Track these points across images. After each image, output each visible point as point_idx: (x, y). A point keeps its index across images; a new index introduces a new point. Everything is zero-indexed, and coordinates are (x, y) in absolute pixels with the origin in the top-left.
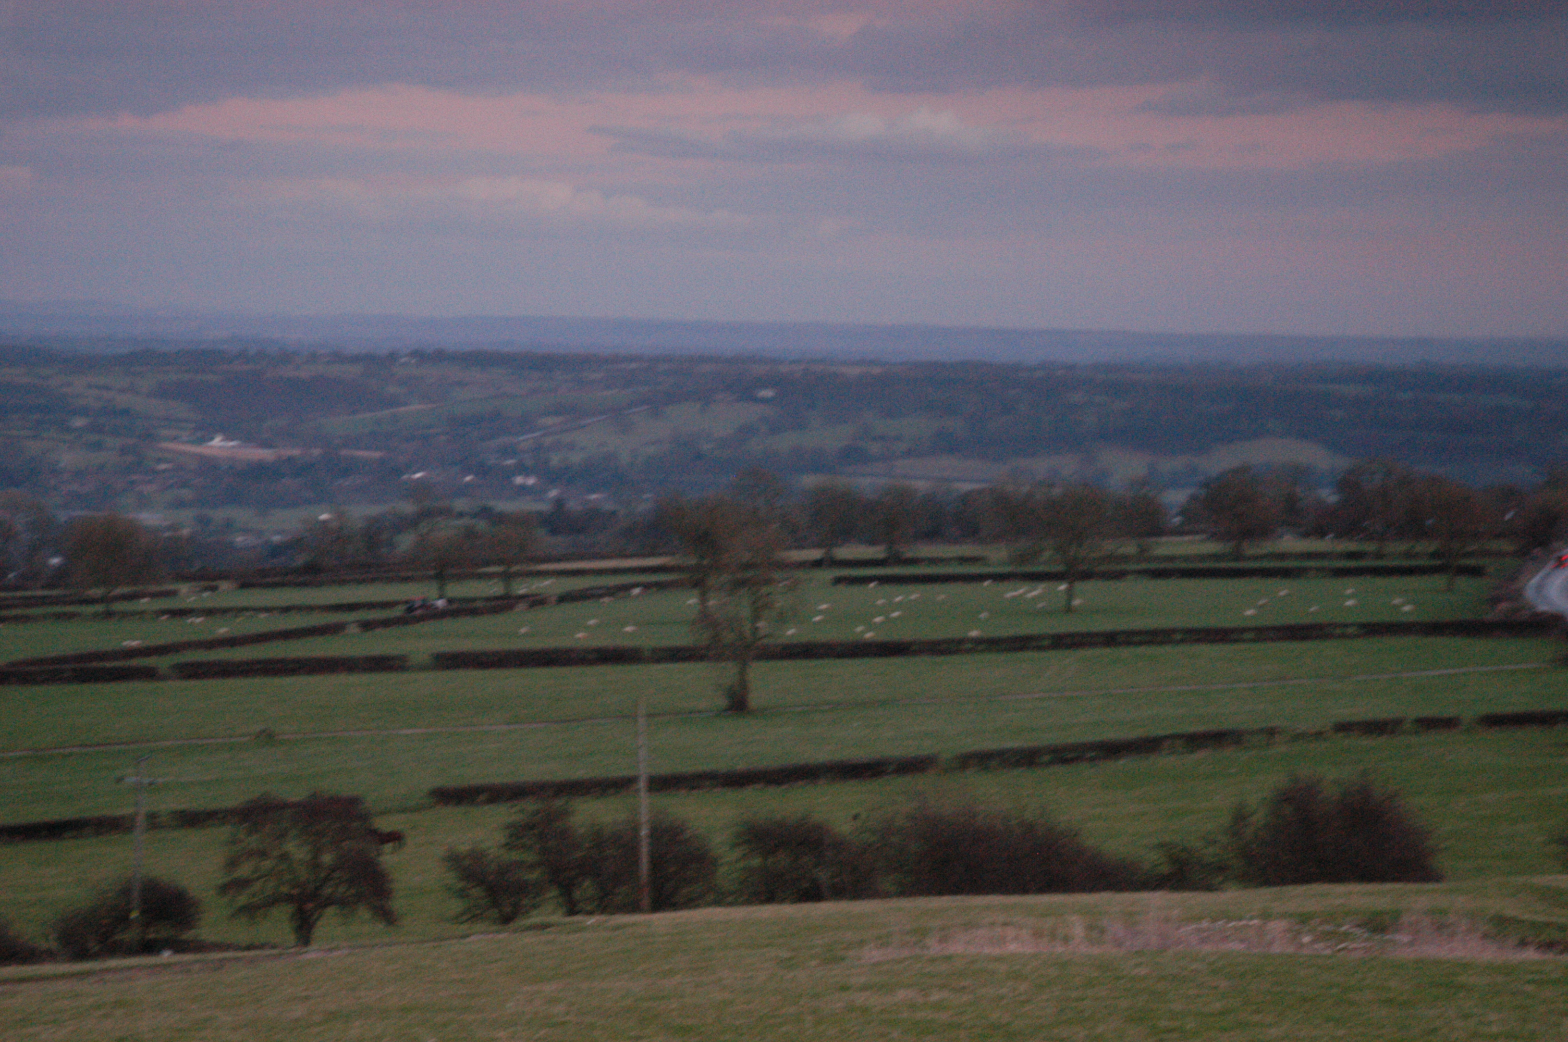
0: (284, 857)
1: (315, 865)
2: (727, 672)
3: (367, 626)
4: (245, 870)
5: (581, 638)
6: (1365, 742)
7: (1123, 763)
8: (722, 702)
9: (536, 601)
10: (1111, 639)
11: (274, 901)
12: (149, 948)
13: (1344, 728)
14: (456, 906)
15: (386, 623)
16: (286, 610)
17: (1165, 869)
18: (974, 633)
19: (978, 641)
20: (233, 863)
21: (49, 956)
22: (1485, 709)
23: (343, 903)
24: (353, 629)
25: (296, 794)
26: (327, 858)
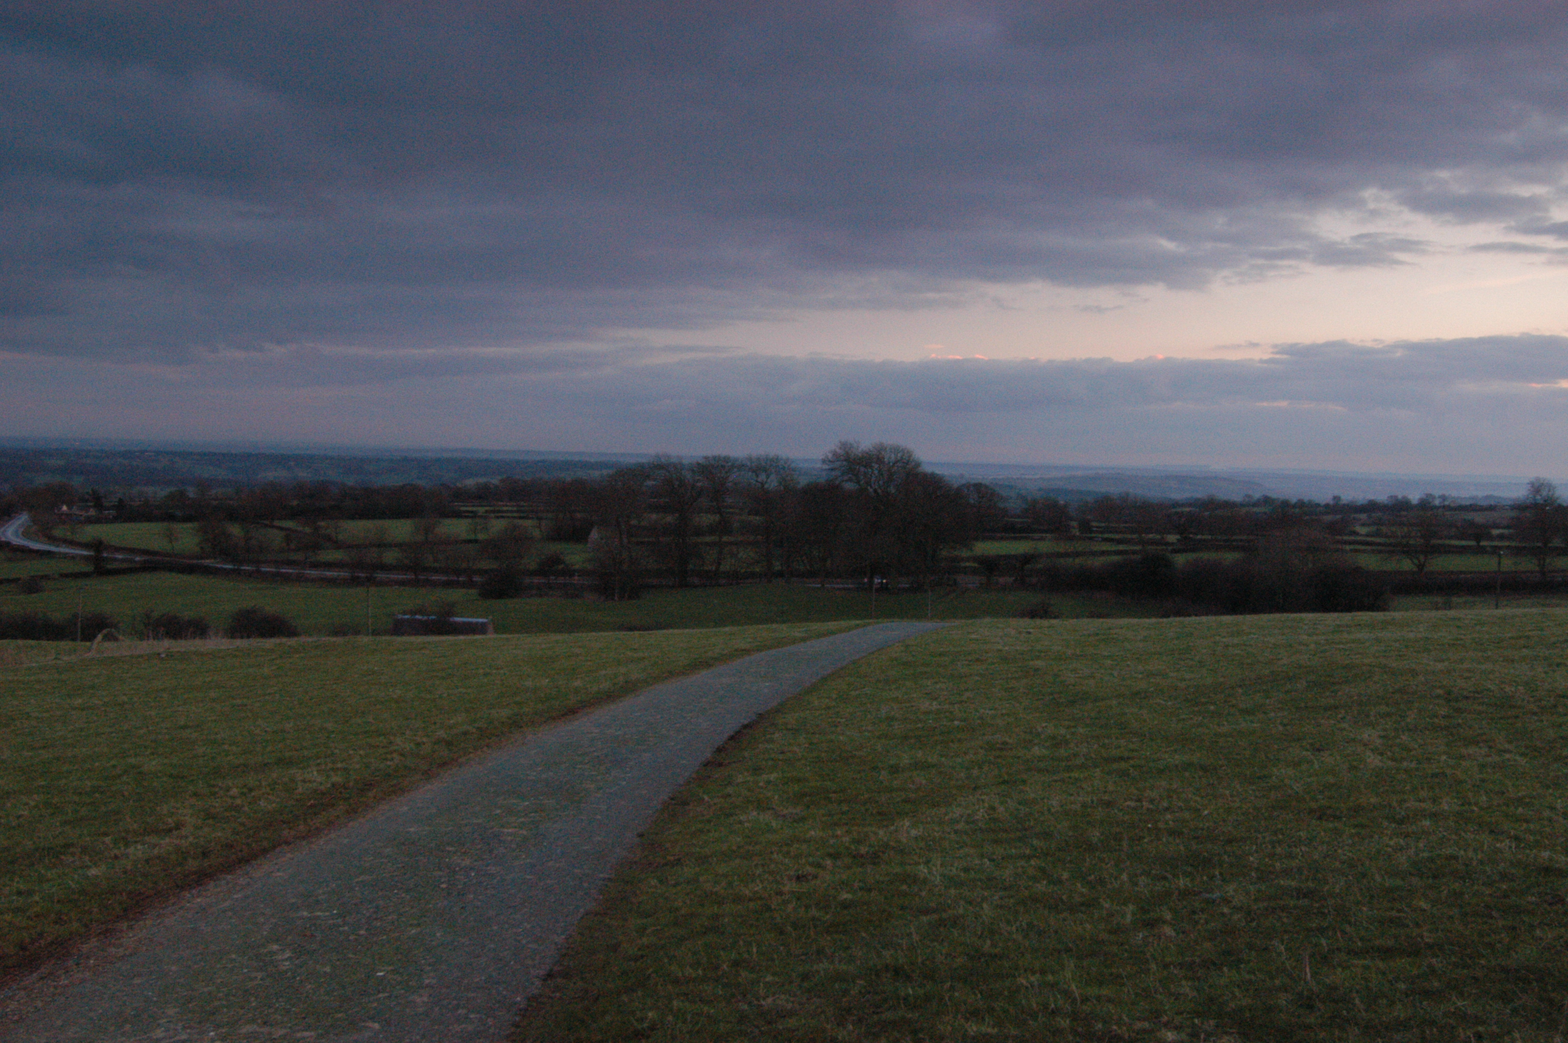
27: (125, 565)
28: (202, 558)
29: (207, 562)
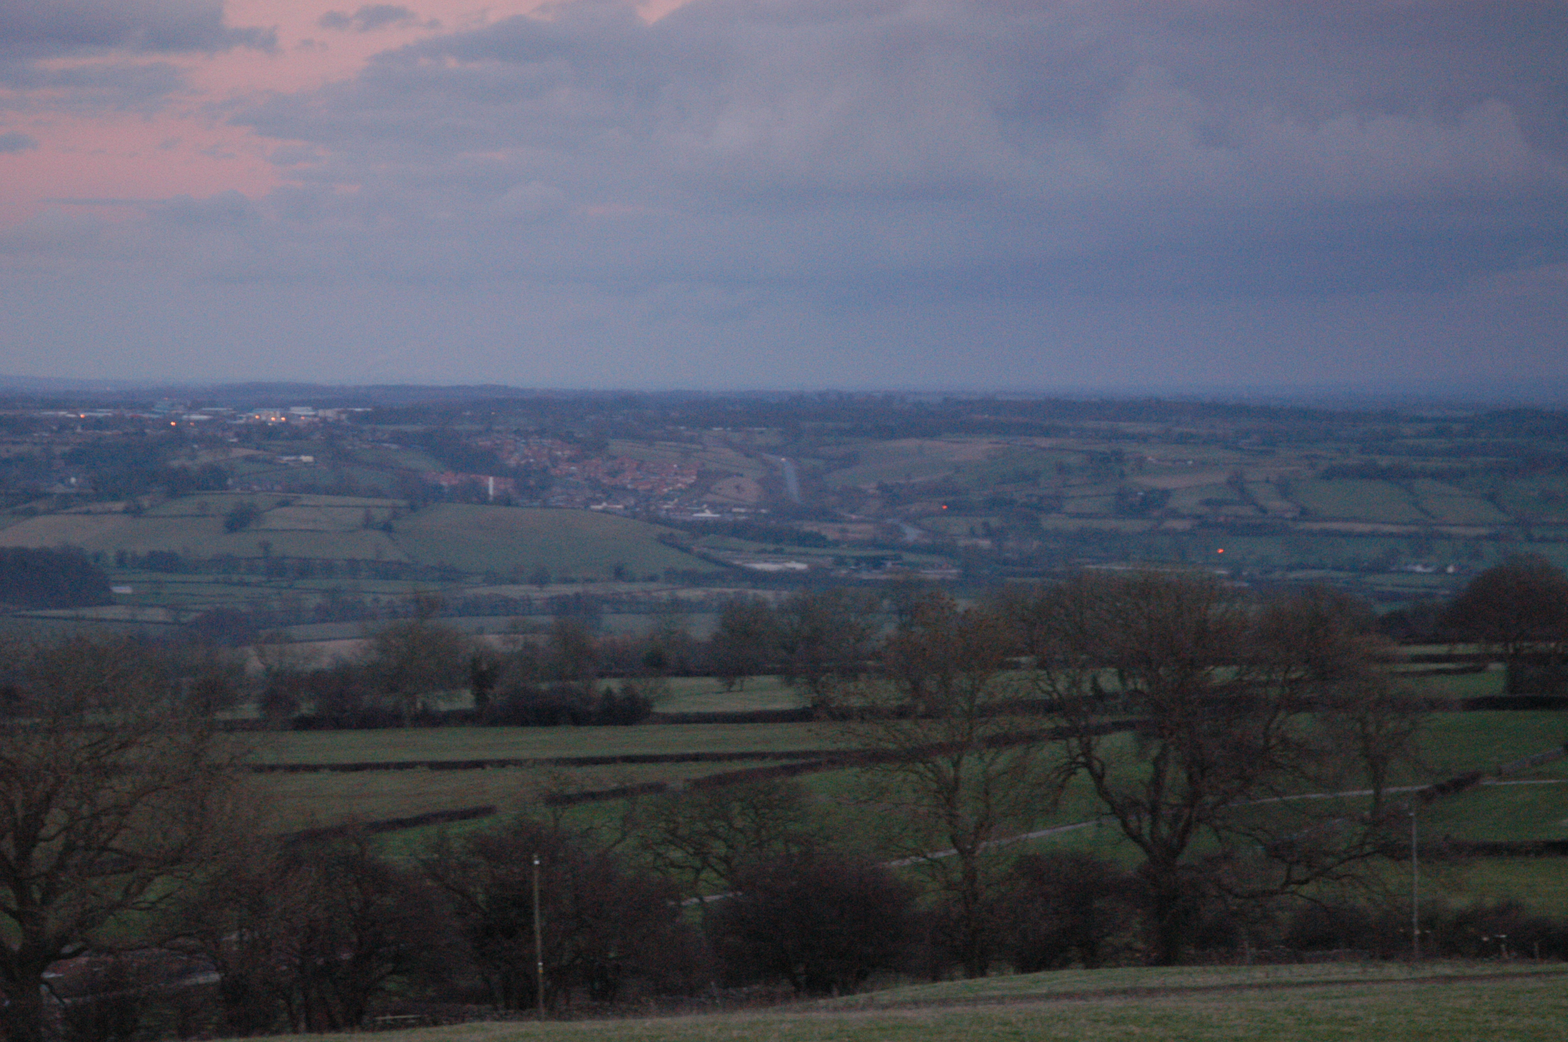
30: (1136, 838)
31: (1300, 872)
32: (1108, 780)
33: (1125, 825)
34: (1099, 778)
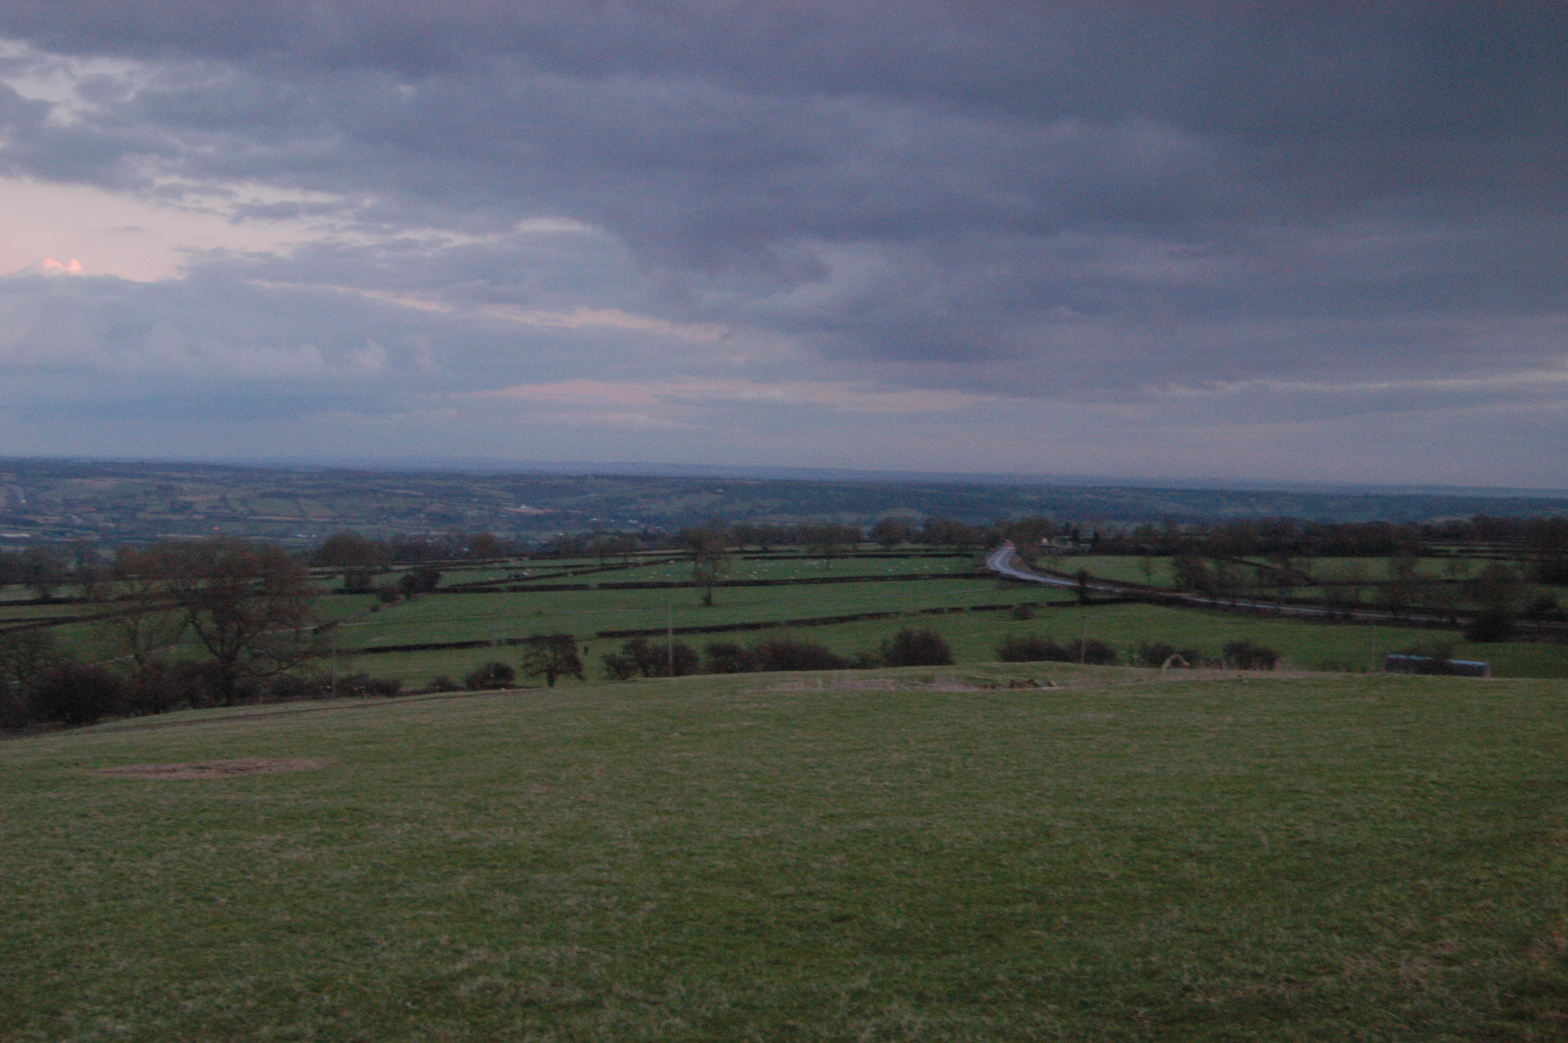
0: (544, 655)
1: (555, 659)
2: (704, 591)
3: (575, 573)
4: (531, 660)
5: (650, 579)
6: (931, 616)
7: (846, 625)
8: (701, 602)
9: (636, 565)
10: (842, 580)
11: (541, 671)
12: (498, 687)
13: (924, 611)
14: (605, 673)
15: (582, 573)
16: (546, 568)
17: (858, 662)
18: (793, 578)
19: (794, 580)
20: (527, 657)
21: (463, 689)
22: (973, 605)
23: (564, 672)
24: (570, 575)
25: (549, 633)
26: (559, 656)
27: (1107, 596)
28: (1178, 591)
29: (1183, 595)
30: (214, 652)
31: (284, 665)
32: (203, 628)
33: (210, 647)
34: (198, 627)
